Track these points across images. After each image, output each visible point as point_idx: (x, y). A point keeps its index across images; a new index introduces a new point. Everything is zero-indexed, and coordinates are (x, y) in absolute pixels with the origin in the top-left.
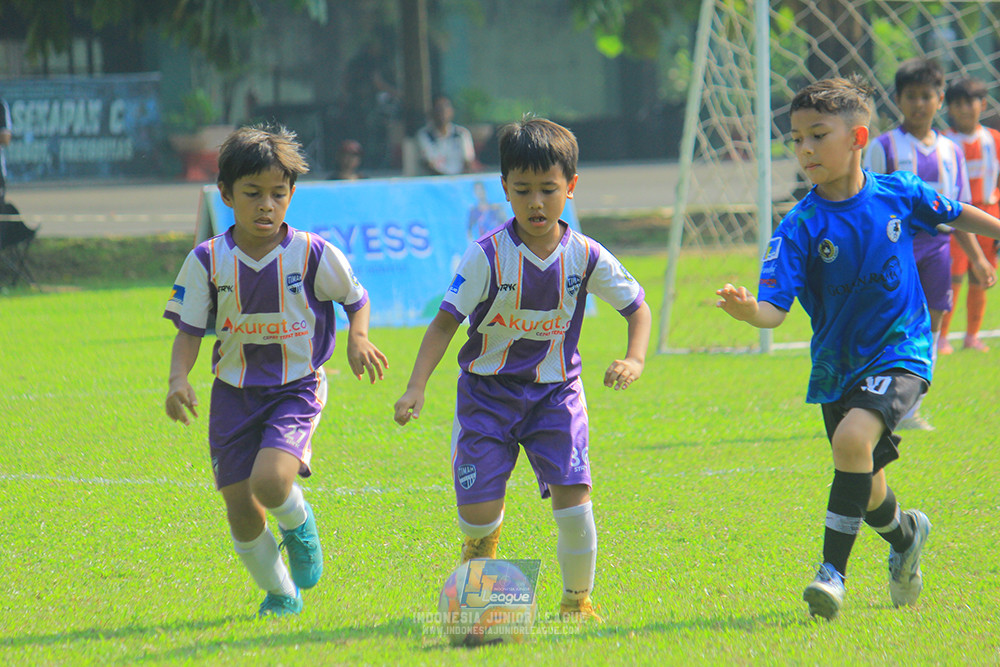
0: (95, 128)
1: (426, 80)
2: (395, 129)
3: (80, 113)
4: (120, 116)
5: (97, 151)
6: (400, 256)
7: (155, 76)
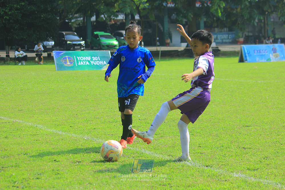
0: (227, 38)
1: (266, 33)
2: (262, 39)
3: (225, 36)
4: (230, 37)
5: (227, 41)
6: (264, 54)
7: (234, 32)
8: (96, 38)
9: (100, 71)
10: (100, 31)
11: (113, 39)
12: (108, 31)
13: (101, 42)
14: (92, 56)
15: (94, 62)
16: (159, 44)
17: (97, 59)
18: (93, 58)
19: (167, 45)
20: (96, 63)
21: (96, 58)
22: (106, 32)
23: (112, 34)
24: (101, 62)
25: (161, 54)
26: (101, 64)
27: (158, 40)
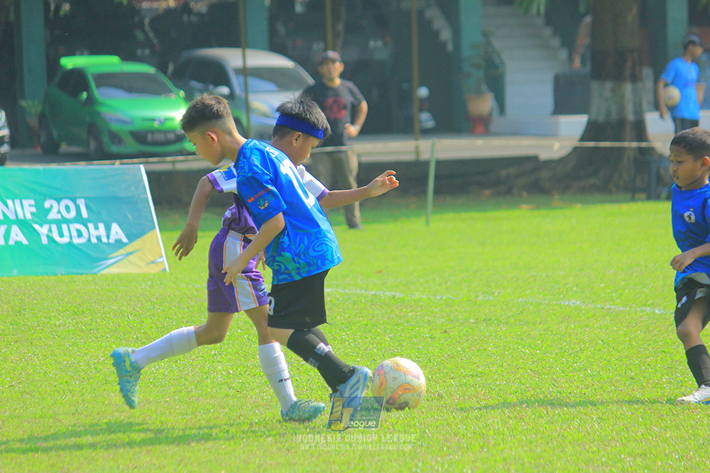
8: (75, 94)
9: (90, 278)
10: (95, 51)
11: (173, 97)
12: (139, 52)
13: (99, 113)
14: (46, 197)
15: (54, 228)
16: (430, 124)
17: (73, 214)
18: (47, 204)
19: (479, 126)
20: (70, 235)
21: (67, 208)
22: (127, 57)
23: (162, 68)
24: (96, 228)
25: (438, 178)
26: (94, 240)
27: (422, 100)
